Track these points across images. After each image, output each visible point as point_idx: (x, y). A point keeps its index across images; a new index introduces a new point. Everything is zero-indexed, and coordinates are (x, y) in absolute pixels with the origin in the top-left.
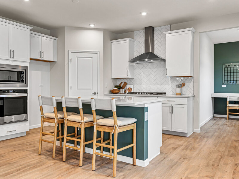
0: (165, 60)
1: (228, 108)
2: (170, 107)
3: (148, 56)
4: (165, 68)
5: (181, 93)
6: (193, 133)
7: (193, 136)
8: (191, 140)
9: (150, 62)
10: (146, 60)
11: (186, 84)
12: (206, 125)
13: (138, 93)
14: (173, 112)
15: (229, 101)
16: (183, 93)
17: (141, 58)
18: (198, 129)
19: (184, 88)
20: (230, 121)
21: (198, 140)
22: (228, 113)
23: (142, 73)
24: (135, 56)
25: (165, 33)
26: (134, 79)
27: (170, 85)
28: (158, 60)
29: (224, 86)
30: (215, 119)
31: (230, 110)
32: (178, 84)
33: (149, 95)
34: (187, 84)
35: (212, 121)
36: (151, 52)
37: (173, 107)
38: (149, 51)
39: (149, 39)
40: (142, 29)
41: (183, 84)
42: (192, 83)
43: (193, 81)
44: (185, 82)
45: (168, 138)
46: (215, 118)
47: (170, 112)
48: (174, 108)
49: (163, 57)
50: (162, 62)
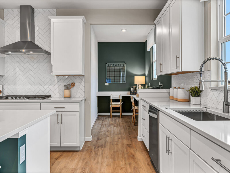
0: (50, 53)
1: (111, 107)
2: (58, 115)
3: (26, 46)
4: (50, 63)
5: (70, 96)
6: (86, 142)
7: (86, 148)
8: (85, 155)
9: (28, 55)
10: (24, 50)
11: (76, 83)
12: (94, 128)
13: (10, 98)
14: (61, 122)
15: (112, 99)
16: (73, 95)
17: (15, 47)
18: (90, 136)
19: (73, 89)
20: (114, 119)
21: (93, 154)
22: (111, 111)
23: (17, 69)
24: (6, 44)
25: (50, 17)
26: (4, 77)
27: (56, 86)
28: (40, 52)
29: (107, 84)
30: (100, 119)
31: (114, 109)
32: (66, 84)
33: (27, 100)
34: (77, 85)
35: (98, 122)
36: (29, 40)
37: (61, 115)
38: (28, 39)
39: (26, 22)
40: (16, 8)
41: (73, 85)
42: (83, 83)
43: (84, 80)
44: (75, 82)
45: (57, 159)
46: (100, 117)
47: (58, 122)
48: (63, 116)
49: (47, 49)
50: (46, 56)
